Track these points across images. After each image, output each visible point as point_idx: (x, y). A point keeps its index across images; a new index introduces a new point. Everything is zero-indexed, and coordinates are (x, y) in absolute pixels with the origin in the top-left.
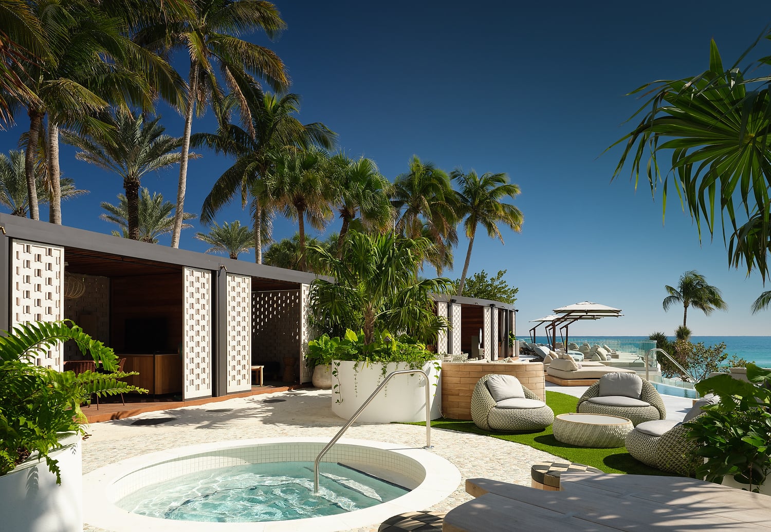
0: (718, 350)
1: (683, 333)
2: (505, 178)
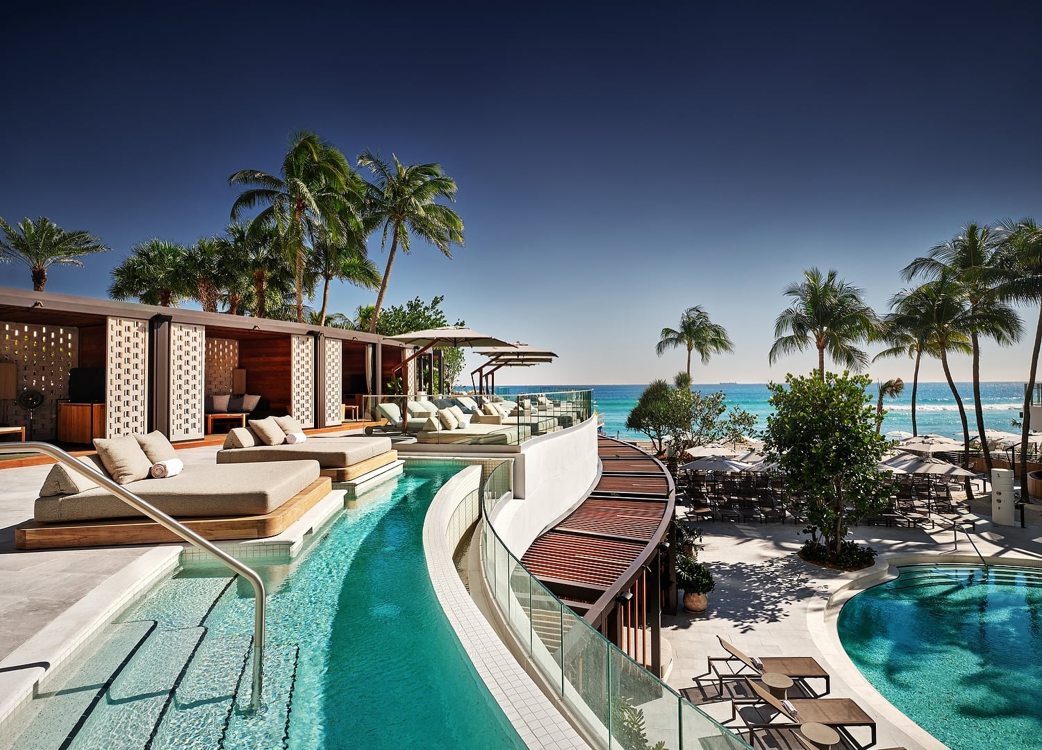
0: (715, 402)
1: (683, 380)
2: (438, 170)
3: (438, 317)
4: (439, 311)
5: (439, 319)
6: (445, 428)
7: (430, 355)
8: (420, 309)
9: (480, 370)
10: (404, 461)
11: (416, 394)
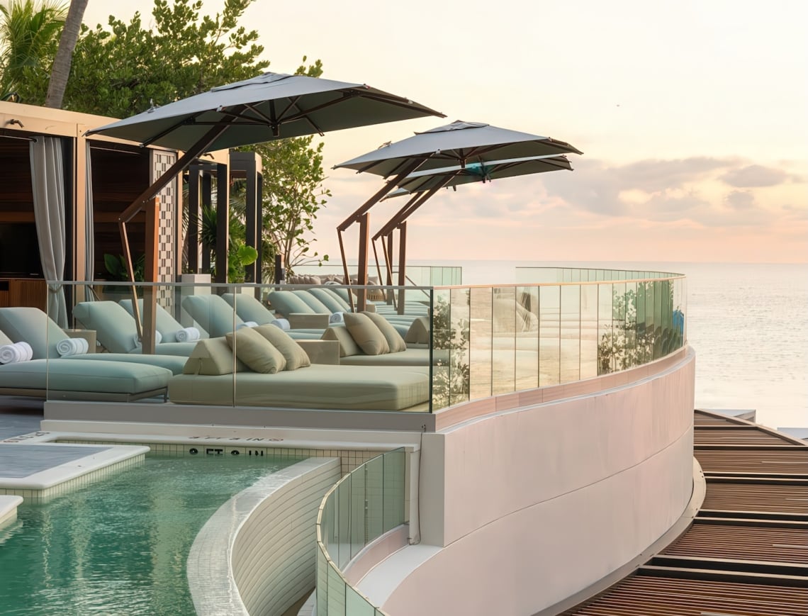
3: (245, 50)
4: (247, 32)
5: (248, 58)
6: (245, 366)
7: (221, 167)
8: (190, 23)
9: (360, 216)
10: (147, 449)
11: (178, 279)
